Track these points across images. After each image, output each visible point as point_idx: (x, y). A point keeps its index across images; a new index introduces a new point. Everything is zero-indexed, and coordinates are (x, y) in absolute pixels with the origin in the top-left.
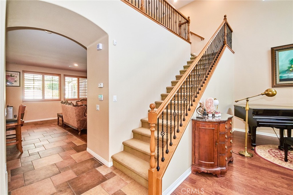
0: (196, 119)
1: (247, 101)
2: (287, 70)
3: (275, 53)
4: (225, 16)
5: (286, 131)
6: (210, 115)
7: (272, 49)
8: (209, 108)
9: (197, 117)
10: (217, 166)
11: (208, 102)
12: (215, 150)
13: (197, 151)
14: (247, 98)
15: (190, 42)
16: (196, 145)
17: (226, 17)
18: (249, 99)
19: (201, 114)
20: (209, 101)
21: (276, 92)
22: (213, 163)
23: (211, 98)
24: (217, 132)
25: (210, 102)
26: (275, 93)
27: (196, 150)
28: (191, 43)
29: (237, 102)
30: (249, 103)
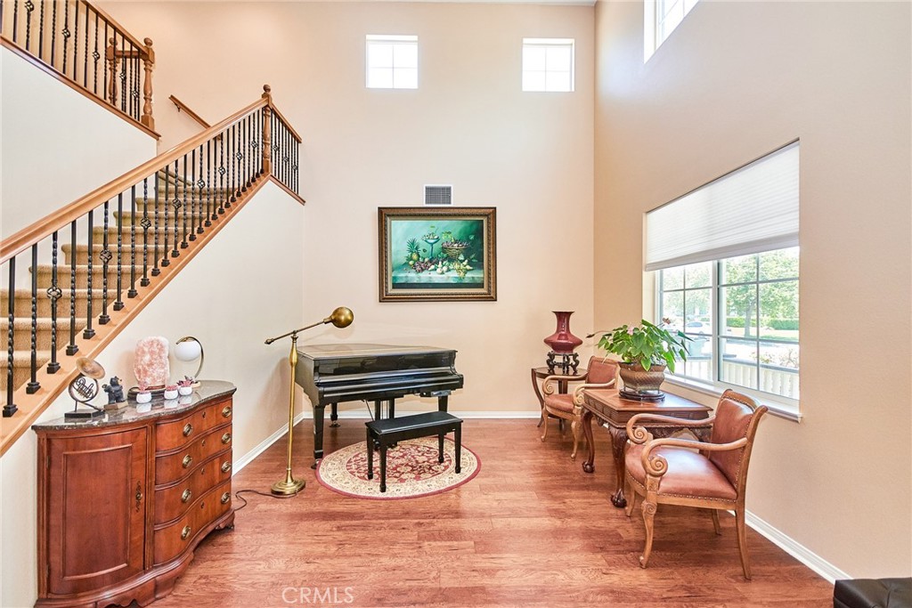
0: (62, 423)
1: (294, 339)
2: (405, 264)
3: (386, 221)
4: (266, 89)
5: (385, 405)
6: (144, 398)
7: (381, 210)
8: (145, 371)
9: (68, 416)
10: (144, 569)
11: (144, 352)
12: (133, 520)
13: (56, 546)
14: (294, 333)
15: (156, 131)
16: (53, 522)
17: (272, 93)
18: (297, 334)
19: (85, 399)
20: (146, 349)
21: (352, 315)
22: (125, 565)
23: (153, 338)
24: (143, 454)
25: (152, 353)
26: (349, 318)
27: (52, 542)
28: (159, 136)
29: (269, 343)
30: (299, 343)
